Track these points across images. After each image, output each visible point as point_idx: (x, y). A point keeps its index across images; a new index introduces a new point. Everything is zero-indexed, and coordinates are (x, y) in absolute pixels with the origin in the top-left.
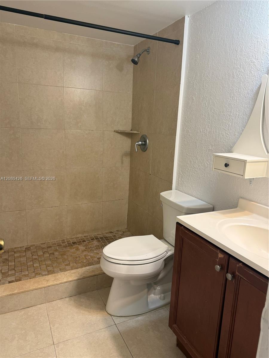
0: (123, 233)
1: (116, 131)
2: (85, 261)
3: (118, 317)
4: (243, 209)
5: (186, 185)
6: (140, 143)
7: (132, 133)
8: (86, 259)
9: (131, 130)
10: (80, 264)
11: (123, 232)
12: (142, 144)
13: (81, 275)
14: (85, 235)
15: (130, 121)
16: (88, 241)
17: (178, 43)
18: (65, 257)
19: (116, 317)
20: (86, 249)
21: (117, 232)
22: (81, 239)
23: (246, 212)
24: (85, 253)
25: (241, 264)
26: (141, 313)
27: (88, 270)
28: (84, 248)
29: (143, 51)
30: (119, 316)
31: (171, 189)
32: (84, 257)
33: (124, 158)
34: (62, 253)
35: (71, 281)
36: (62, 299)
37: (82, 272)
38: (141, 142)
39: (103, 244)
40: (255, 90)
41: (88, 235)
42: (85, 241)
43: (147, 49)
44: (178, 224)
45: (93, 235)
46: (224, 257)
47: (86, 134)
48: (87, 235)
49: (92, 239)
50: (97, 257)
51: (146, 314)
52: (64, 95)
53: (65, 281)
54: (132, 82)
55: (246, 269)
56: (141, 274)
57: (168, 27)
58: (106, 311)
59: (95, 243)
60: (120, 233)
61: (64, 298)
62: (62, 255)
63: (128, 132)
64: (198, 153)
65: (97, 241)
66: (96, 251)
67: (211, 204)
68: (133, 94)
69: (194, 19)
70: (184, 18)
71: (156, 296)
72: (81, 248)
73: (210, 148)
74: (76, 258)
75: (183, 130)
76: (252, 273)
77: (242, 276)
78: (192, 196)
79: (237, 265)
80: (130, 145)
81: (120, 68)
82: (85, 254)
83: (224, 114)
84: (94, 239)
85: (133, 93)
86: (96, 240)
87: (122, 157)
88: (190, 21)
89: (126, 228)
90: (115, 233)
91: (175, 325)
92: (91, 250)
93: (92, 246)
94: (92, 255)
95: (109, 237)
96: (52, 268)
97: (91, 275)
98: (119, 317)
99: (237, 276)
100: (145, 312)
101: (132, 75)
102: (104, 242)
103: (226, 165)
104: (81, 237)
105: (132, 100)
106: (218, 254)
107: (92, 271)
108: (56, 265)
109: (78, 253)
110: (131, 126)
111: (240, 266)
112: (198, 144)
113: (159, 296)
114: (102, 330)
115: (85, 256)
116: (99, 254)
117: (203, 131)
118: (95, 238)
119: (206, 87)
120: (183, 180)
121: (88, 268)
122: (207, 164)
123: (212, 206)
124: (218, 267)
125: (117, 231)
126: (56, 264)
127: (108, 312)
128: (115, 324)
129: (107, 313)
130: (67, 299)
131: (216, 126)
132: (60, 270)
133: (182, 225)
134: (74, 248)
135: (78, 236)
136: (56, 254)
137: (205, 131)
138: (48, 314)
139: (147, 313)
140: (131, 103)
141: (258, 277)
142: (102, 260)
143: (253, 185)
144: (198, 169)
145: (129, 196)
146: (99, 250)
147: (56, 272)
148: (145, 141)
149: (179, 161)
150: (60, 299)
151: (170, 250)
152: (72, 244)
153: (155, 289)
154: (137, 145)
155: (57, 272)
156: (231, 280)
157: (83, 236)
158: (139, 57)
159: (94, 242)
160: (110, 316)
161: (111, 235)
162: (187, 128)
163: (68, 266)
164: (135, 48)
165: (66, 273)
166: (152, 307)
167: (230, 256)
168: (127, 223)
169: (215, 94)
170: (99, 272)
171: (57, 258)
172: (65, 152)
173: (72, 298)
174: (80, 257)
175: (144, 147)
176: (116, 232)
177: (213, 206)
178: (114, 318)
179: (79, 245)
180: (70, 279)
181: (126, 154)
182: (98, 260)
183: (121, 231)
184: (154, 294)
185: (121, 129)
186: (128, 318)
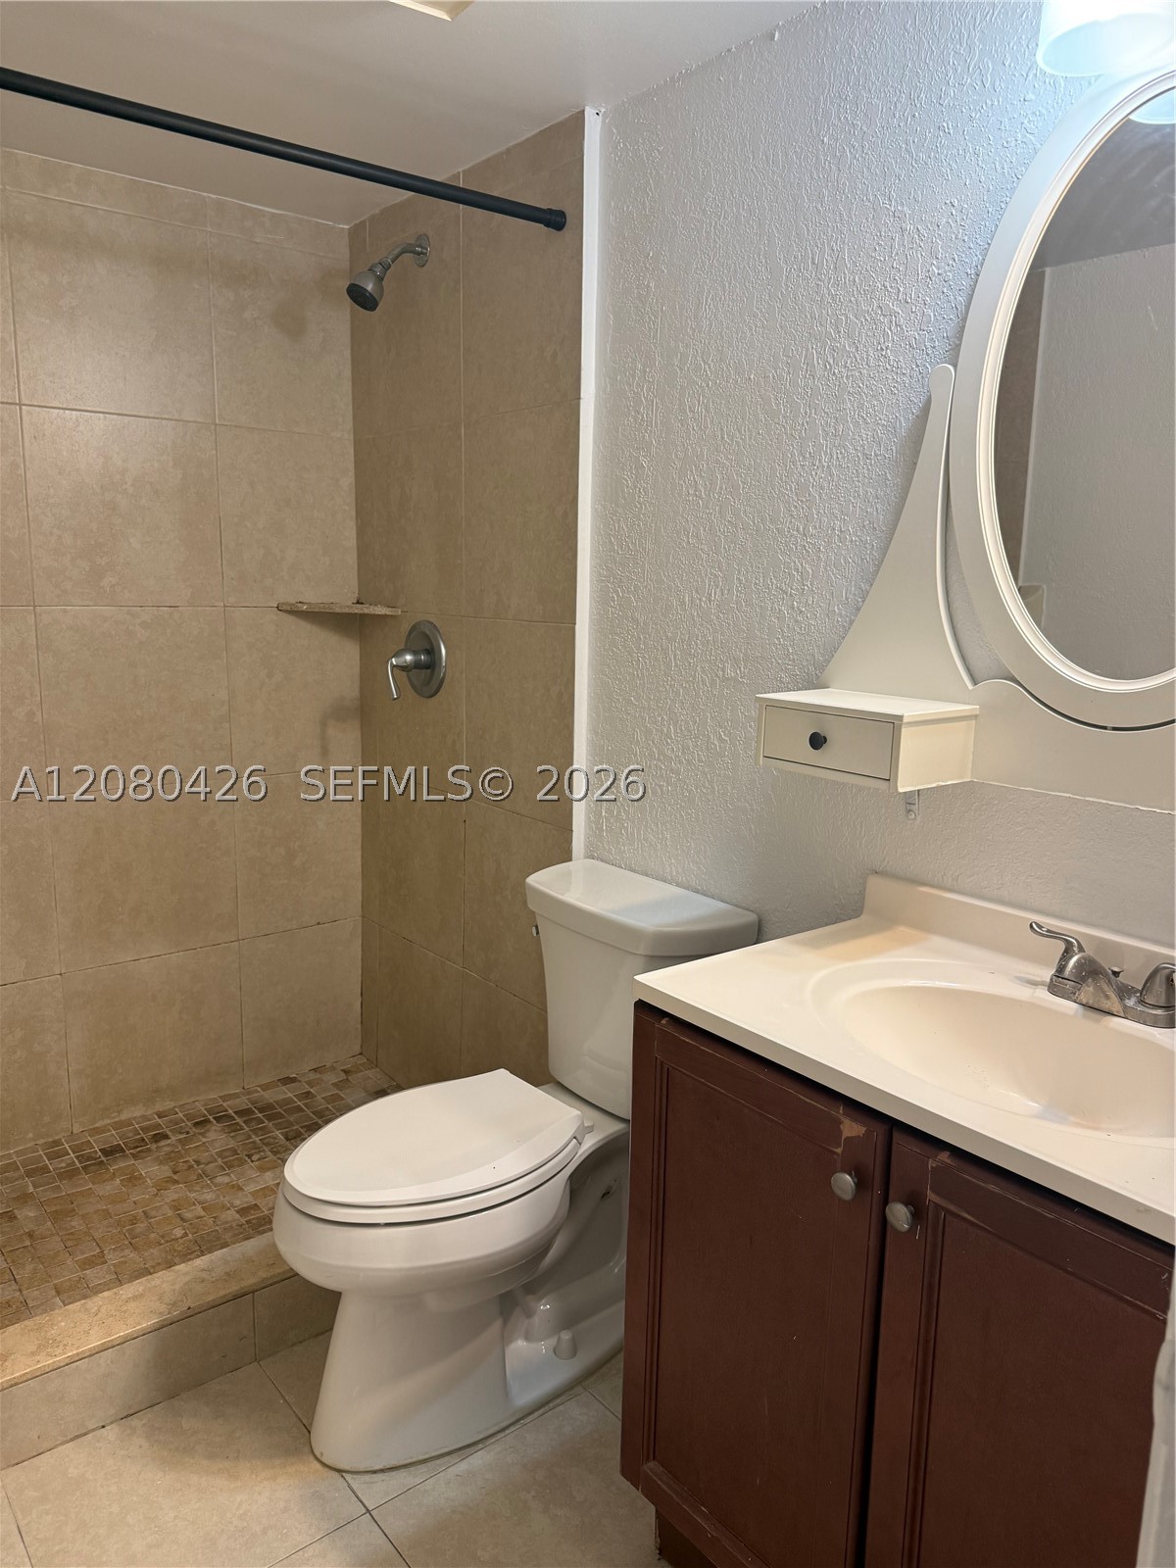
0: (343, 1076)
1: (285, 607)
2: (179, 1232)
3: (375, 1472)
4: (887, 920)
5: (633, 834)
6: (409, 658)
7: (363, 616)
8: (182, 1219)
9: (358, 603)
10: (155, 1252)
11: (344, 1071)
12: (417, 665)
13: (174, 1304)
14: (159, 1107)
15: (352, 559)
16: (181, 1133)
17: (557, 220)
18: (76, 1223)
19: (367, 1478)
20: (175, 1173)
21: (318, 1076)
22: (145, 1129)
23: (902, 929)
24: (172, 1194)
25: (944, 1156)
26: (481, 1436)
27: (204, 1275)
28: (165, 1171)
29: (396, 252)
30: (381, 1467)
31: (566, 856)
32: (170, 1213)
33: (331, 732)
34: (58, 1207)
35: (125, 1340)
36: (85, 1434)
37: (177, 1287)
38: (414, 653)
39: (257, 1139)
40: (904, 425)
41: (173, 1104)
42: (167, 1137)
43: (412, 242)
44: (642, 1007)
45: (201, 1101)
46: (868, 1133)
47: (144, 624)
48: (168, 1105)
49: (196, 1124)
50: (237, 1202)
51: (502, 1435)
52: (27, 443)
53: (95, 1343)
54: (347, 386)
55: (972, 1176)
56: (477, 1259)
57: (508, 151)
58: (315, 1456)
59: (217, 1138)
60: (332, 1078)
61: (93, 1430)
62: (56, 1217)
63: (347, 610)
64: (677, 693)
65: (223, 1131)
66: (226, 1179)
67: (748, 910)
68: (357, 444)
69: (621, 125)
70: (580, 117)
71: (534, 1345)
72: (151, 1169)
73: (729, 672)
74: (133, 1221)
75: (602, 598)
76: (997, 1190)
77: (952, 1208)
78: (665, 881)
79: (931, 1164)
80: (357, 670)
81: (290, 323)
82: (176, 1196)
83: (778, 529)
84: (206, 1121)
85: (355, 433)
86: (217, 1126)
87: (324, 725)
88: (607, 132)
89: (357, 1049)
90: (309, 1083)
91: (652, 1464)
92: (200, 1176)
93: (204, 1156)
94: (208, 1196)
95: (276, 1102)
96: (15, 1287)
97: (224, 1296)
98: (382, 1471)
99: (931, 1209)
100: (496, 1428)
101: (348, 353)
102: (261, 1129)
103: (817, 741)
104: (145, 1118)
105: (351, 467)
106: (841, 1122)
107: (228, 1274)
108: (35, 1269)
109: (137, 1196)
110: (355, 582)
111: (942, 1162)
112: (675, 656)
113: (553, 1341)
114: (310, 1552)
115: (176, 1207)
116: (240, 1189)
117: (692, 601)
118: (211, 1118)
119: (693, 412)
120: (619, 812)
121: (201, 1262)
122: (720, 739)
123: (752, 917)
124: (845, 1182)
125: (315, 1070)
126: (29, 1268)
127: (323, 1460)
128: (368, 1510)
129: (318, 1466)
130: (111, 1433)
131: (747, 579)
132: (58, 1293)
133: (663, 1014)
134: (113, 1176)
135: (124, 1116)
136: (27, 1217)
137: (700, 600)
138: (22, 1524)
139: (507, 1432)
140: (348, 481)
141: (1024, 1201)
142: (283, 1218)
143: (919, 818)
144: (680, 762)
145: (365, 904)
146: (239, 1169)
147: (38, 1307)
148: (432, 651)
149: (594, 731)
150: (72, 1440)
151: (590, 1129)
152: (103, 1158)
153: (529, 1314)
154: (393, 667)
155: (46, 1307)
156: (910, 1230)
157: (149, 1112)
158: (380, 279)
159: (212, 1135)
160: (336, 1475)
161: (287, 1093)
162: (623, 591)
163: (95, 1271)
164: (355, 233)
165: (93, 1303)
166: (524, 1397)
167: (893, 1125)
168: (359, 1026)
169: (737, 443)
170: (262, 1274)
171: (30, 1235)
172: (39, 714)
173: (135, 1422)
174: (153, 1213)
175: (426, 675)
176: (312, 1076)
177: (759, 917)
178: (356, 1482)
179: (135, 1156)
180: (123, 1331)
181: (337, 713)
182: (243, 1221)
183: (333, 1068)
184: (528, 1337)
185: (312, 596)
186: (423, 1468)
